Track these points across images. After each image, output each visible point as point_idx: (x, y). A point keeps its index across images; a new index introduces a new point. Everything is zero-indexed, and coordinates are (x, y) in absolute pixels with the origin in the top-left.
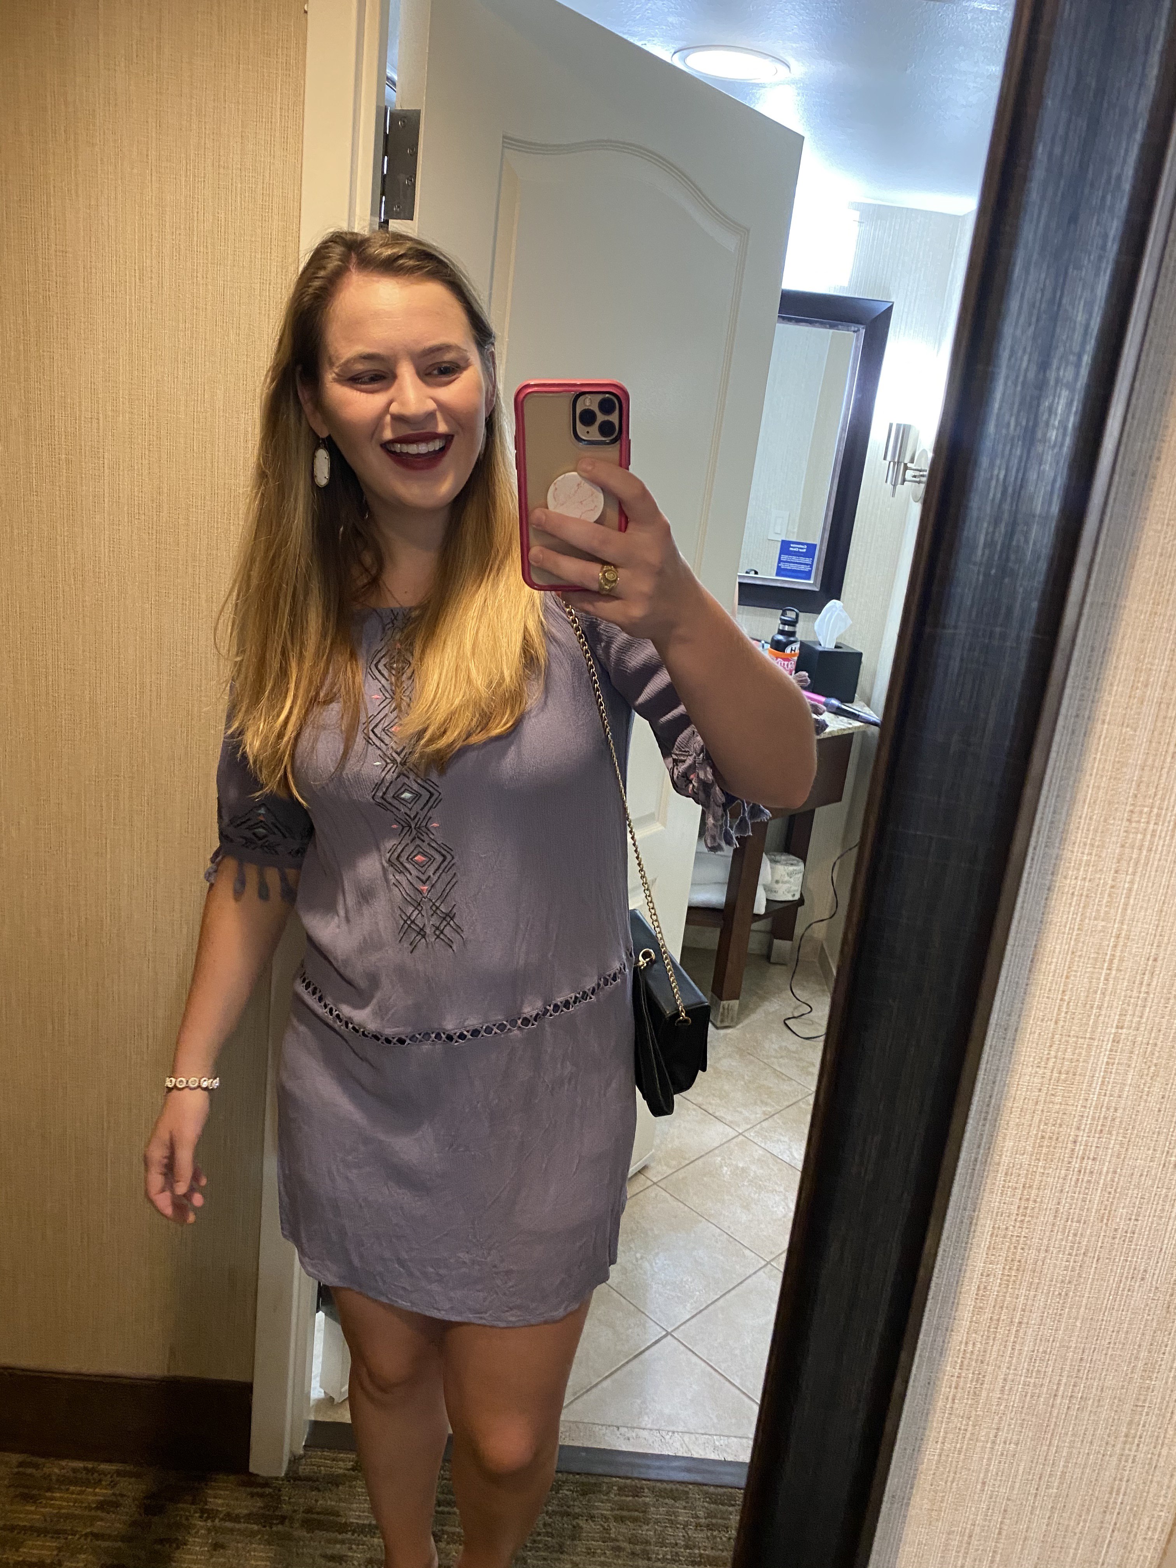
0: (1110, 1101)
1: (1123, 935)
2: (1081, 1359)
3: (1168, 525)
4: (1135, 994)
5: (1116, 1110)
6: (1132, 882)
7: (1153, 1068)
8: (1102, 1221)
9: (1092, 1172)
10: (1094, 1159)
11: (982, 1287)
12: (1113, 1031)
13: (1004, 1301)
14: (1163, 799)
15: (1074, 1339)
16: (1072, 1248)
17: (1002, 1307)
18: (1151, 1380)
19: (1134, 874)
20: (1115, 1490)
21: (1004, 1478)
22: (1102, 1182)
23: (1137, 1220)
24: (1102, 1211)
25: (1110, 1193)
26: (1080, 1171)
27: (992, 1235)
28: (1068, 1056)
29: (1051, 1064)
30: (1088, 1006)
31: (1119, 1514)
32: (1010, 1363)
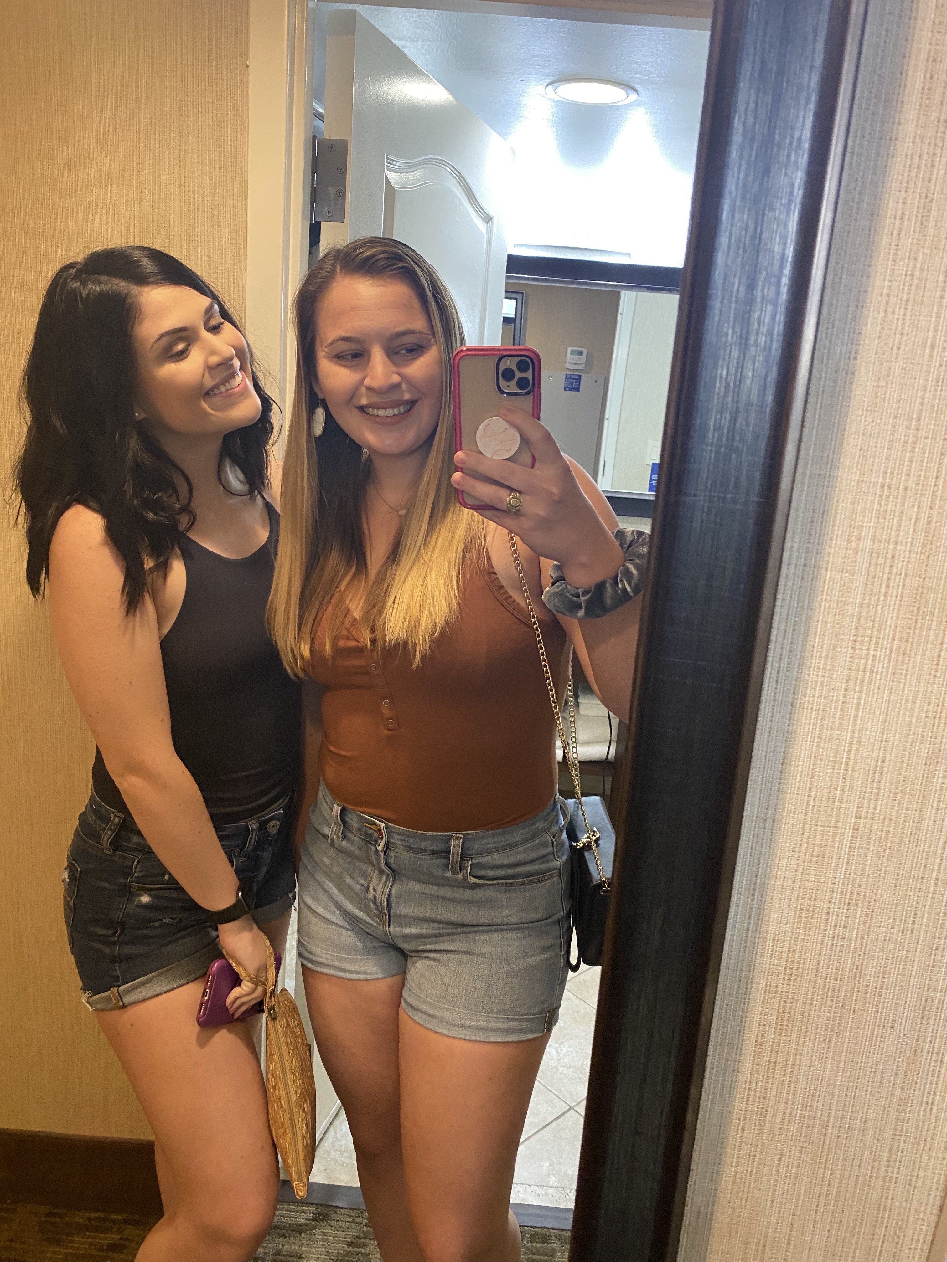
0: (854, 878)
1: (855, 742)
2: (846, 1095)
3: (867, 410)
4: (869, 790)
5: (860, 886)
6: (859, 698)
7: (888, 851)
8: (855, 979)
9: (844, 938)
10: (845, 927)
11: (760, 1035)
12: (853, 820)
13: (779, 1046)
14: (879, 630)
15: (839, 1078)
16: (832, 1001)
17: (777, 1052)
18: (906, 1113)
19: (860, 691)
20: (882, 1207)
21: (789, 1197)
22: (853, 945)
23: (884, 978)
24: (855, 971)
25: (860, 955)
26: (834, 938)
27: (765, 992)
28: (818, 842)
29: (804, 849)
30: (831, 801)
31: (887, 1227)
32: (787, 1099)
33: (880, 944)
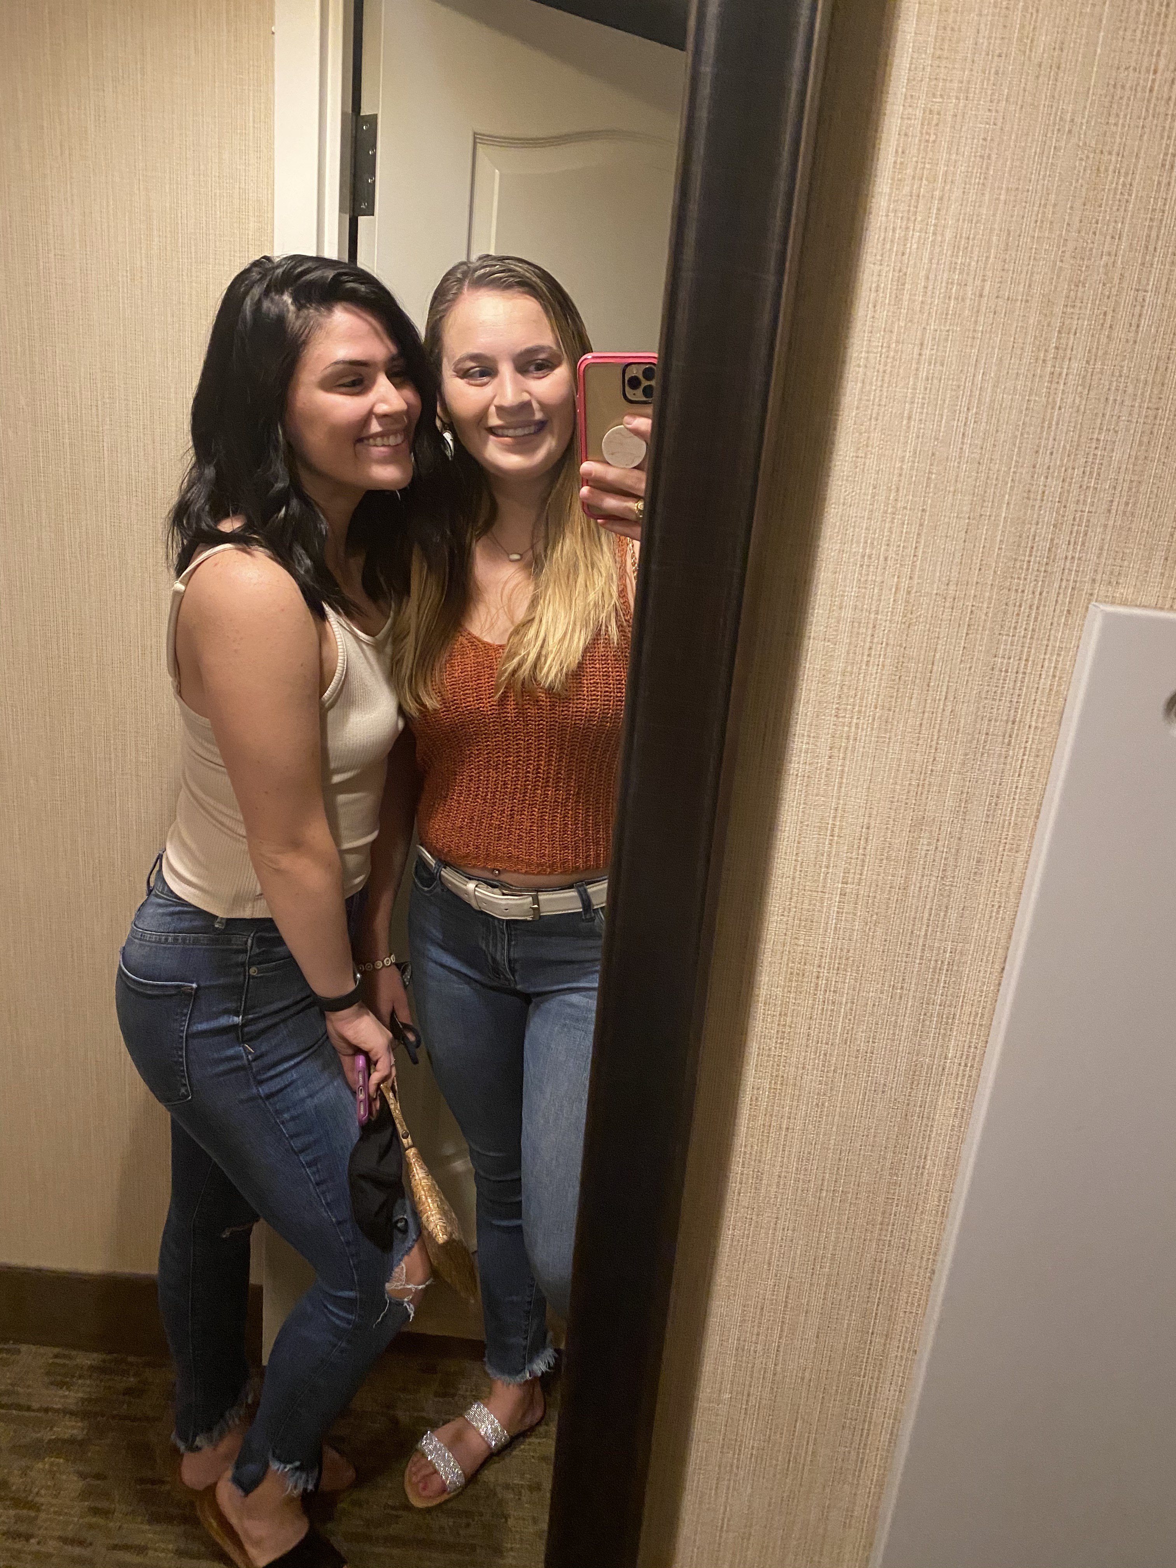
0: (842, 943)
1: (840, 808)
2: (840, 1159)
3: (847, 480)
4: (854, 855)
5: (848, 951)
6: (843, 765)
7: (875, 916)
8: (846, 1043)
9: (834, 1003)
10: (834, 991)
11: (754, 1099)
12: (840, 886)
13: (773, 1110)
14: (862, 699)
15: (832, 1142)
16: (823, 1066)
17: (771, 1115)
18: (897, 1176)
19: (844, 759)
20: (876, 1269)
21: (785, 1259)
22: (843, 1010)
23: (874, 1042)
24: (845, 1035)
25: (850, 1020)
26: (824, 1002)
27: (758, 1055)
28: (806, 906)
29: (792, 914)
30: (818, 866)
31: (881, 1290)
32: (782, 1162)
33: (869, 1009)
